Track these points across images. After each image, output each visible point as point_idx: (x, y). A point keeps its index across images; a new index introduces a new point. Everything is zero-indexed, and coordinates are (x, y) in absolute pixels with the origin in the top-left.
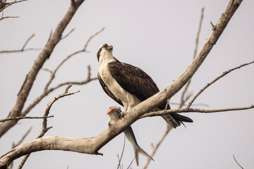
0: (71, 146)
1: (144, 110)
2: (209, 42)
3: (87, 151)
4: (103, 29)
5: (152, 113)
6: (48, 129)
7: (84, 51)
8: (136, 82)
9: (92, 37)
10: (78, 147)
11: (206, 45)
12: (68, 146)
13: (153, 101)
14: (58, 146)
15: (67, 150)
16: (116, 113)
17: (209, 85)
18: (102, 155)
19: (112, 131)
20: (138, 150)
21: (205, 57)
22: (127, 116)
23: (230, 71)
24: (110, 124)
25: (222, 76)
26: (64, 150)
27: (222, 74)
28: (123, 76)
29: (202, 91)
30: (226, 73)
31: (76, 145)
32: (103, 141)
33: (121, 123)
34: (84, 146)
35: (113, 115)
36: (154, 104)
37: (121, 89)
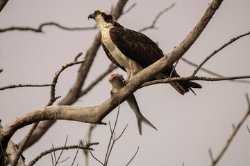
0: (75, 116)
1: (145, 78)
2: (211, 6)
3: (90, 120)
4: (173, 5)
5: (155, 81)
6: (57, 98)
7: (152, 27)
8: (137, 49)
9: (161, 14)
10: (81, 117)
11: (208, 10)
12: (72, 116)
13: (154, 69)
14: (62, 115)
15: (71, 120)
16: (118, 81)
17: (216, 52)
18: (106, 124)
19: (114, 100)
20: (141, 119)
21: (207, 23)
22: (129, 84)
23: (238, 38)
24: (112, 93)
25: (230, 43)
26: (68, 119)
27: (229, 41)
28: (123, 42)
29: (208, 58)
30: (234, 40)
31: (80, 115)
32: (105, 110)
33: (124, 91)
34: (87, 115)
35: (115, 82)
36: (155, 71)
37: (123, 56)
